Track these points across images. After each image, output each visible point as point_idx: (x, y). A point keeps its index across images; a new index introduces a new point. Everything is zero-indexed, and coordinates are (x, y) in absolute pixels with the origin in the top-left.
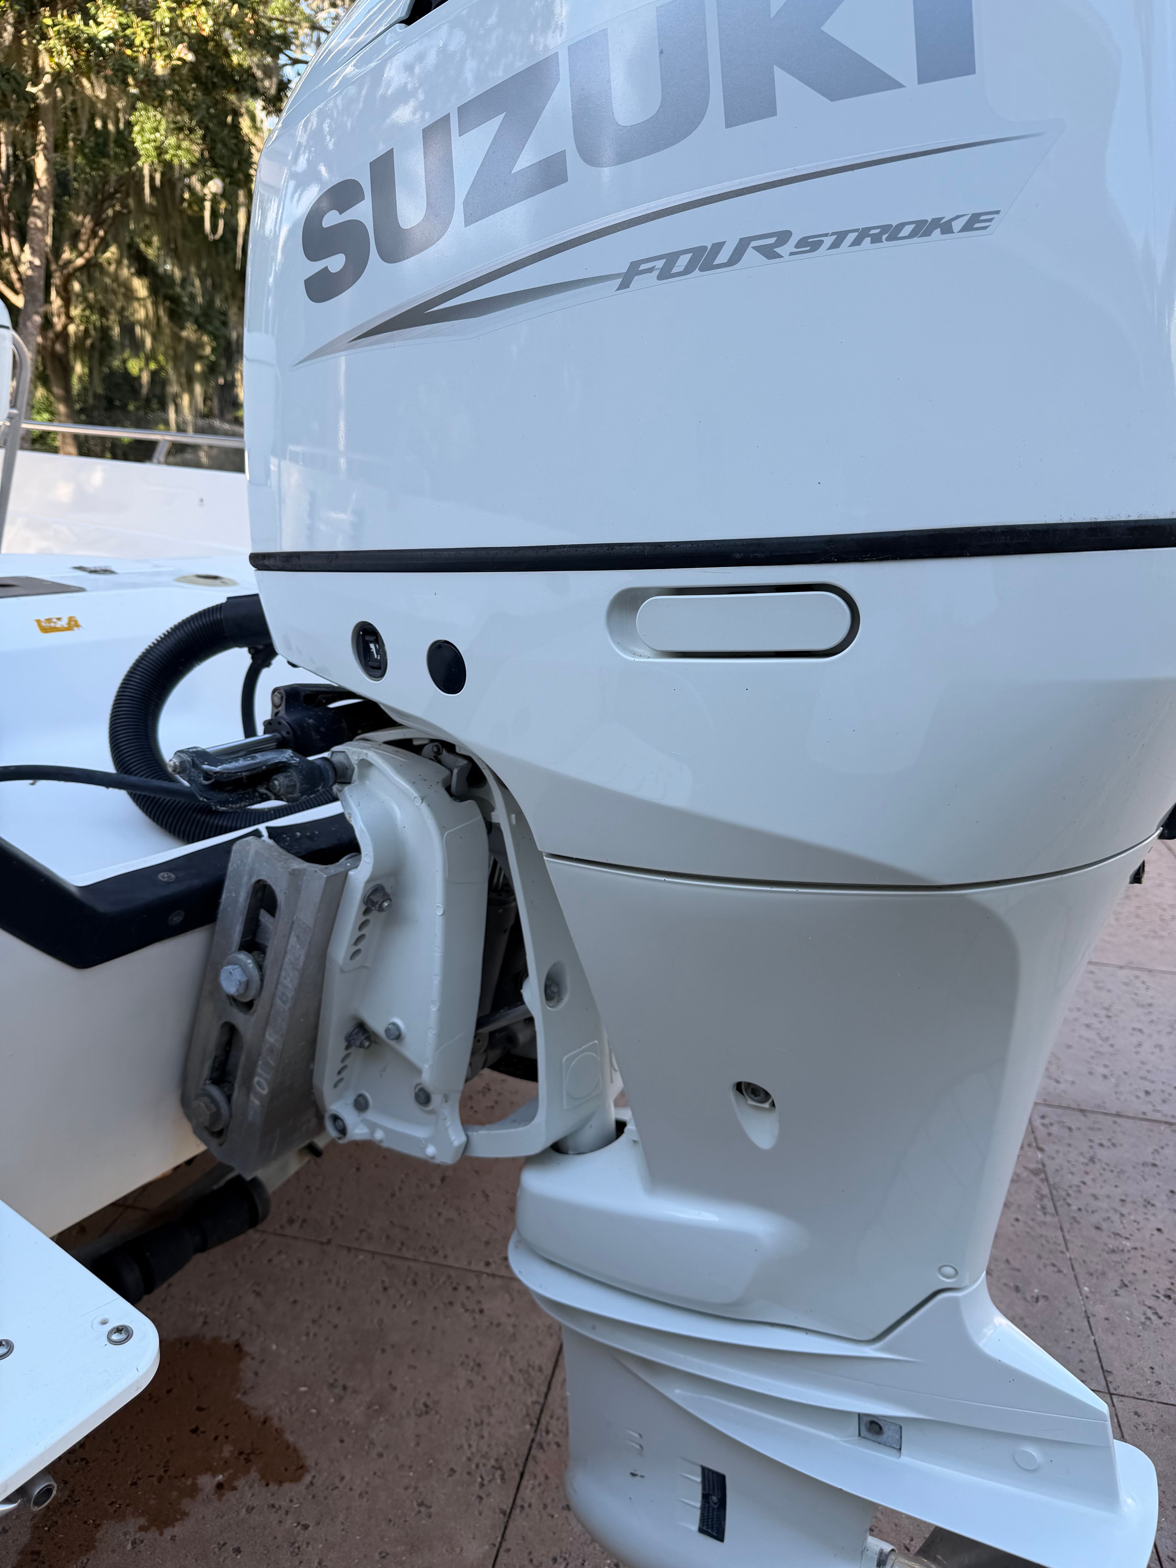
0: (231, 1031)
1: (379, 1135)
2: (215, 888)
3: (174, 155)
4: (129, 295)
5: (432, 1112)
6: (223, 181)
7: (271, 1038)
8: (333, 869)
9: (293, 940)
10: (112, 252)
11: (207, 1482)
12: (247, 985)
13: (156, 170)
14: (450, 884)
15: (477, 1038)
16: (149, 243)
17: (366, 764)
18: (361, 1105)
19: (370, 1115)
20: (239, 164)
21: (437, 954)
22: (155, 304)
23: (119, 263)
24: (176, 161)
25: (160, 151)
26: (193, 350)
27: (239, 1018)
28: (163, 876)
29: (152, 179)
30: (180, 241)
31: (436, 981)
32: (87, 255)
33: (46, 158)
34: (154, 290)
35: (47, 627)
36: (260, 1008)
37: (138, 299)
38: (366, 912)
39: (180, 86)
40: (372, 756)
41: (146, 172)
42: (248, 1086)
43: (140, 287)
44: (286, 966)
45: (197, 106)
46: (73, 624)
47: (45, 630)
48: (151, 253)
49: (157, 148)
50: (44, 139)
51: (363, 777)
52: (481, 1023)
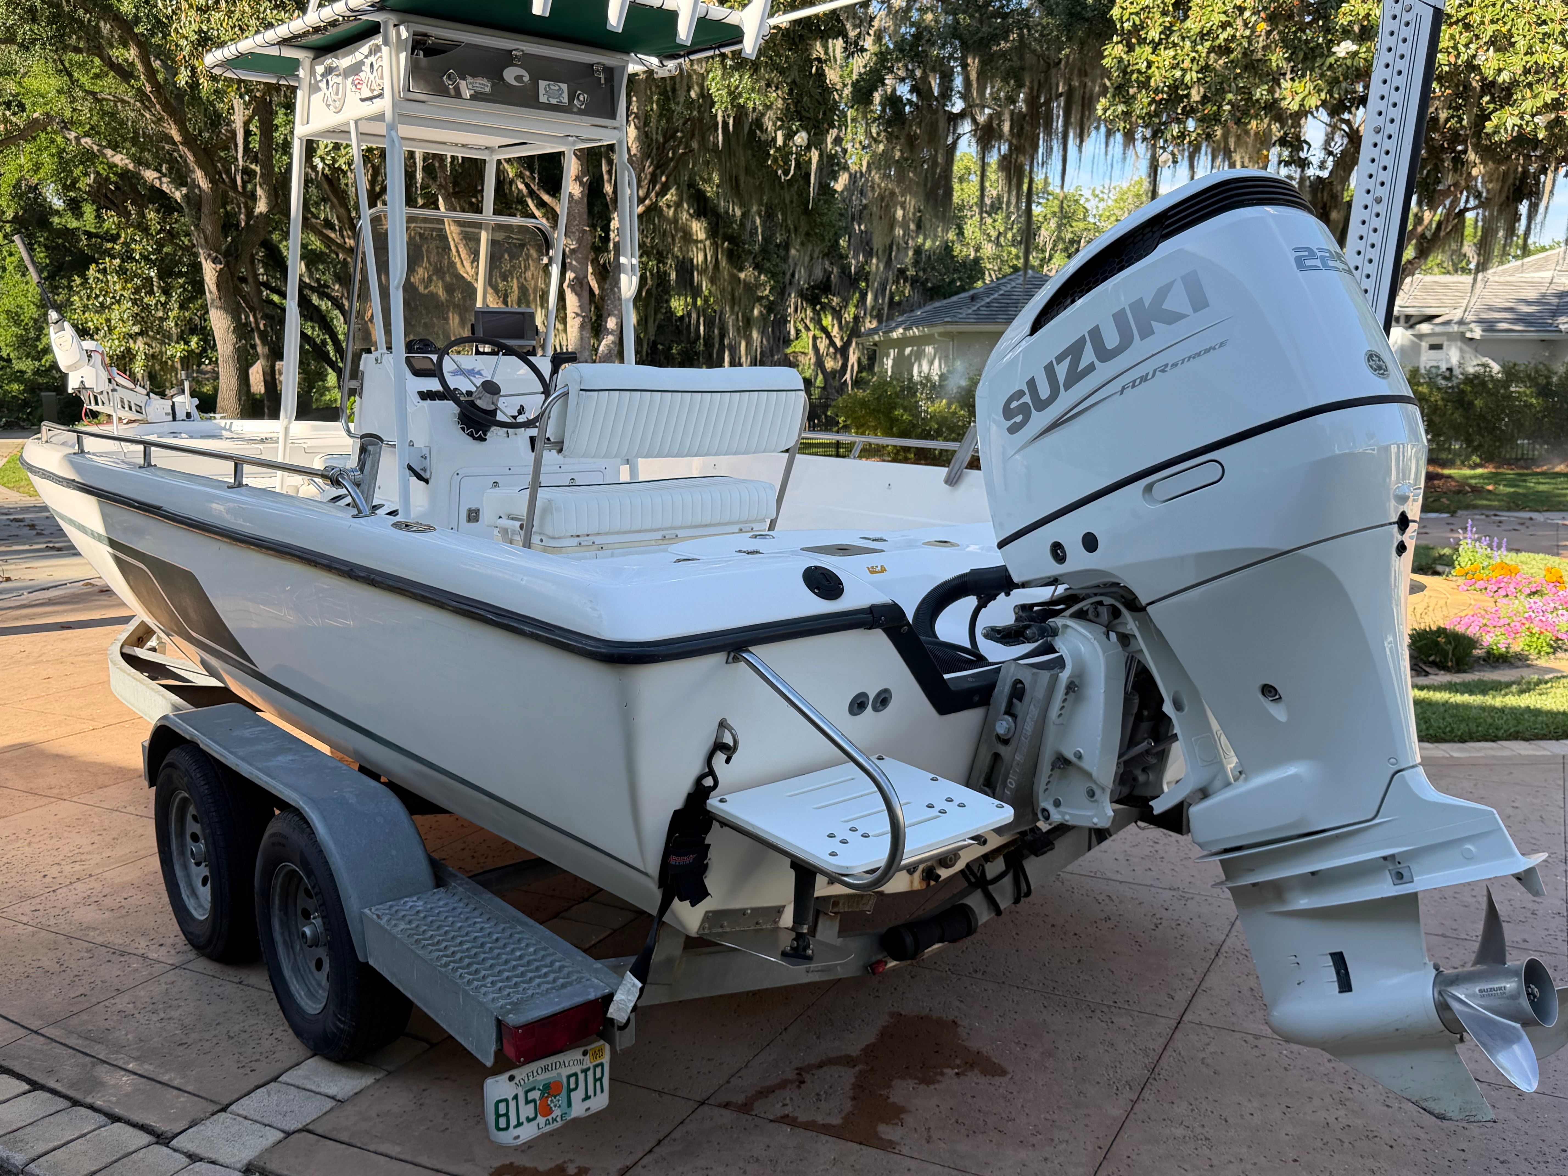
0: (996, 756)
1: (1067, 817)
2: (992, 686)
3: (748, 99)
4: (688, 237)
5: (1096, 801)
6: (809, 134)
7: (1018, 757)
8: (1052, 672)
9: (1032, 707)
10: (671, 196)
11: (949, 1071)
12: (1009, 730)
13: (729, 116)
14: (1108, 677)
15: (1118, 764)
16: (709, 180)
17: (1066, 627)
18: (1057, 804)
19: (1062, 809)
20: (824, 114)
21: (1101, 712)
22: (715, 245)
23: (678, 205)
24: (751, 105)
25: (734, 95)
26: (750, 289)
27: (1002, 750)
28: (970, 679)
29: (725, 124)
30: (742, 178)
31: (1100, 725)
32: (647, 202)
33: (636, 127)
34: (713, 233)
35: (873, 571)
36: (1013, 743)
37: (697, 242)
38: (1067, 694)
39: (774, 51)
40: (1070, 622)
41: (720, 119)
42: (1005, 785)
43: (698, 229)
44: (1028, 719)
45: (789, 68)
46: (883, 570)
47: (872, 572)
48: (710, 191)
49: (730, 93)
50: (635, 110)
51: (1063, 633)
52: (1120, 757)
